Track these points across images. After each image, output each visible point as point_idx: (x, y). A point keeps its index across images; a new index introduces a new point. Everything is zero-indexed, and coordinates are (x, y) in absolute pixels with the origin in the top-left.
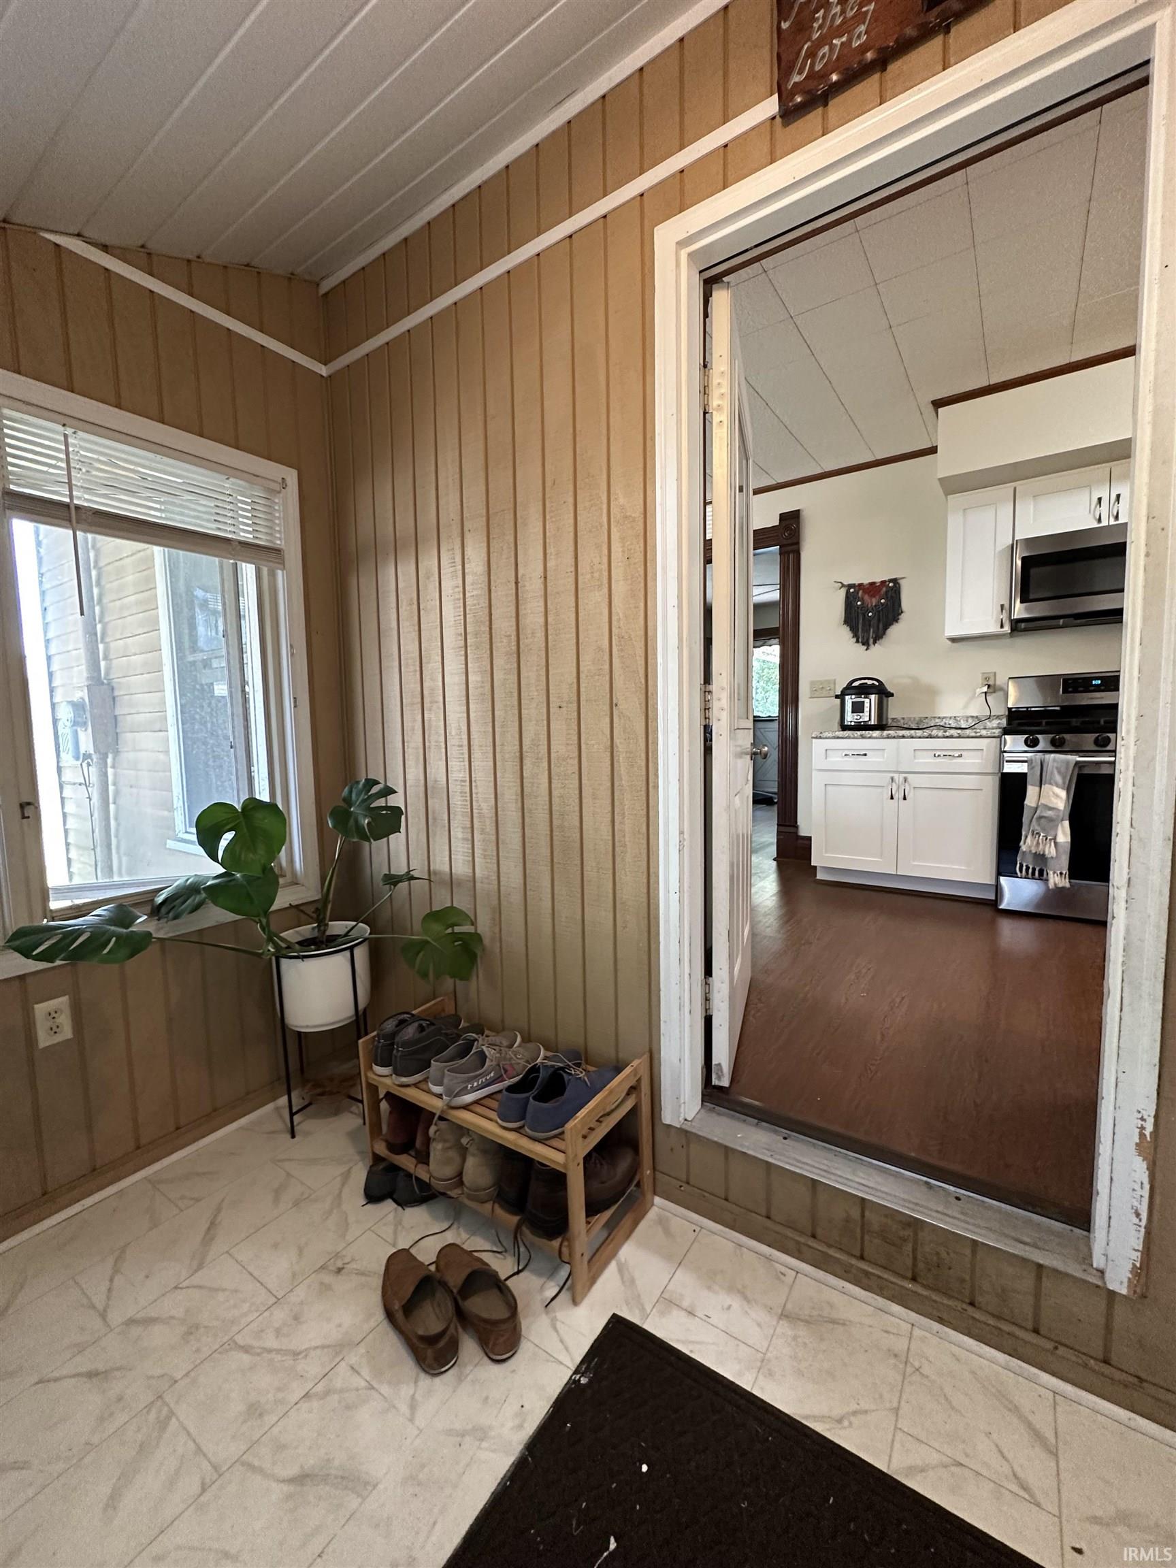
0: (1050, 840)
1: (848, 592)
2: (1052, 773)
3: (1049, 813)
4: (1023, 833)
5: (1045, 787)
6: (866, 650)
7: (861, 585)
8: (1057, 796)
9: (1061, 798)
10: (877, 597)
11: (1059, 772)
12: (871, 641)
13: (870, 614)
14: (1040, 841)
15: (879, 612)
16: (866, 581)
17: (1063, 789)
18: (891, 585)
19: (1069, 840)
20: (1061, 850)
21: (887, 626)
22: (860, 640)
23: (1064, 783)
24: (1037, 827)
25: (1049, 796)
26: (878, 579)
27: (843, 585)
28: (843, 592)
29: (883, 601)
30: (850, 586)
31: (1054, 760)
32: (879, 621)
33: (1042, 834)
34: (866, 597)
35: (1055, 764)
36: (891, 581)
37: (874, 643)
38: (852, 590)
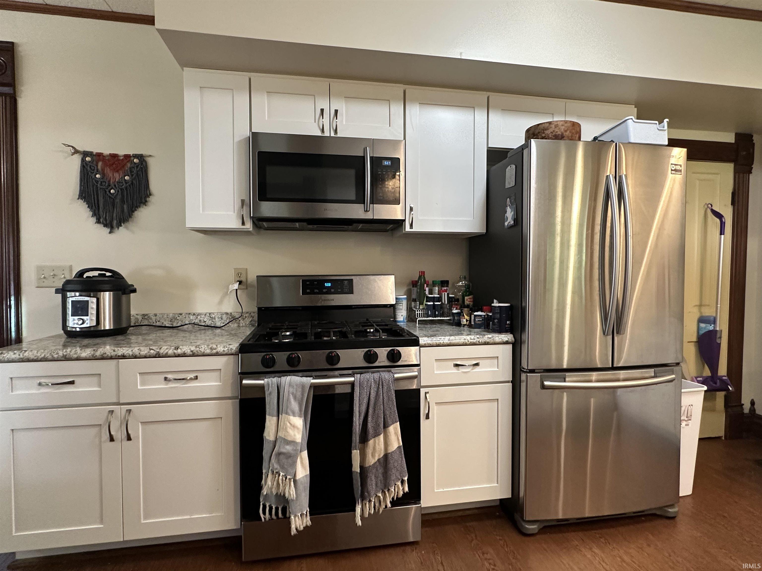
0: (290, 479)
1: (83, 160)
2: (288, 400)
3: (288, 448)
4: (264, 471)
5: (283, 417)
6: (110, 233)
7: (99, 155)
8: (294, 426)
9: (298, 429)
10: (121, 172)
11: (295, 398)
12: (115, 222)
13: (112, 191)
14: (280, 481)
15: (122, 189)
16: (106, 152)
17: (300, 416)
18: (136, 160)
19: (308, 472)
20: (301, 487)
21: (133, 208)
22: (101, 220)
23: (300, 410)
24: (276, 466)
25: (286, 428)
26: (121, 152)
27: (76, 152)
28: (77, 160)
29: (126, 178)
30: (85, 154)
31: (290, 385)
32: (123, 201)
33: (281, 474)
34: (108, 171)
35: (291, 390)
36: (136, 156)
37: (119, 225)
38: (88, 159)
